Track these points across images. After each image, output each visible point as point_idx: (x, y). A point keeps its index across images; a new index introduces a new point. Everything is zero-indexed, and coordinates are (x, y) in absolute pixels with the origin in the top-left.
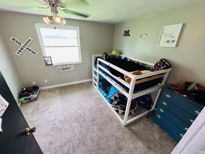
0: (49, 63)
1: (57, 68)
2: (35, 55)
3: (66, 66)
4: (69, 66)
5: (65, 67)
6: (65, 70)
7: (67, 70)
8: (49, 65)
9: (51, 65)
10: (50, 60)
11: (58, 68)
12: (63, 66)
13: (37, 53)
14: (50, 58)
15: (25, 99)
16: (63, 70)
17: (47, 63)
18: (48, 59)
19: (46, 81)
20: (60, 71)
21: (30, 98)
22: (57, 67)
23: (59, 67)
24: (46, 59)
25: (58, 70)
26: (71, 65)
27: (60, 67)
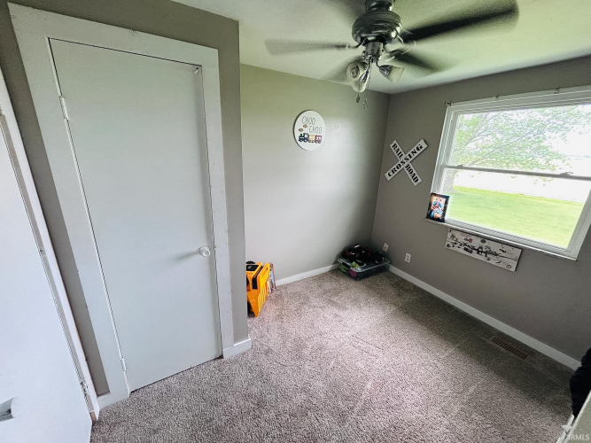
0: (437, 213)
1: (449, 235)
2: (415, 184)
3: (483, 241)
4: (495, 247)
5: (476, 243)
6: (474, 255)
7: (482, 257)
8: (434, 219)
9: (438, 220)
10: (443, 205)
11: (453, 236)
12: (473, 237)
13: (420, 181)
14: (444, 200)
15: (344, 264)
16: (466, 249)
17: (431, 212)
18: (438, 201)
19: (408, 258)
20: (456, 248)
21: (349, 267)
22: (454, 232)
23: (457, 235)
24: (434, 199)
25: (450, 241)
26: (506, 248)
27: (461, 238)
